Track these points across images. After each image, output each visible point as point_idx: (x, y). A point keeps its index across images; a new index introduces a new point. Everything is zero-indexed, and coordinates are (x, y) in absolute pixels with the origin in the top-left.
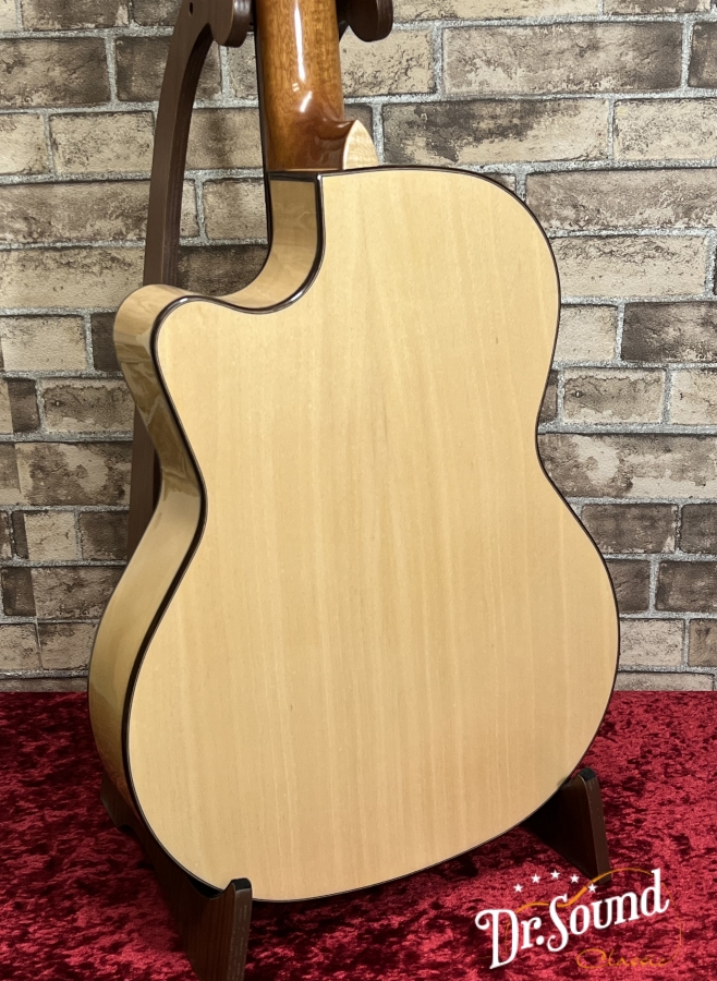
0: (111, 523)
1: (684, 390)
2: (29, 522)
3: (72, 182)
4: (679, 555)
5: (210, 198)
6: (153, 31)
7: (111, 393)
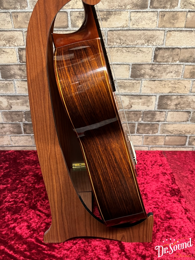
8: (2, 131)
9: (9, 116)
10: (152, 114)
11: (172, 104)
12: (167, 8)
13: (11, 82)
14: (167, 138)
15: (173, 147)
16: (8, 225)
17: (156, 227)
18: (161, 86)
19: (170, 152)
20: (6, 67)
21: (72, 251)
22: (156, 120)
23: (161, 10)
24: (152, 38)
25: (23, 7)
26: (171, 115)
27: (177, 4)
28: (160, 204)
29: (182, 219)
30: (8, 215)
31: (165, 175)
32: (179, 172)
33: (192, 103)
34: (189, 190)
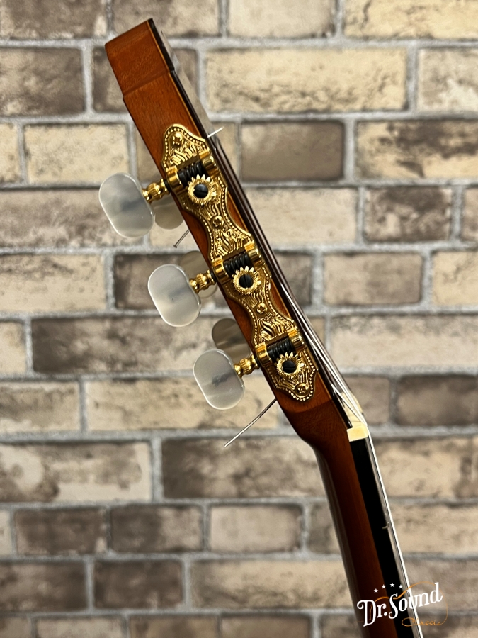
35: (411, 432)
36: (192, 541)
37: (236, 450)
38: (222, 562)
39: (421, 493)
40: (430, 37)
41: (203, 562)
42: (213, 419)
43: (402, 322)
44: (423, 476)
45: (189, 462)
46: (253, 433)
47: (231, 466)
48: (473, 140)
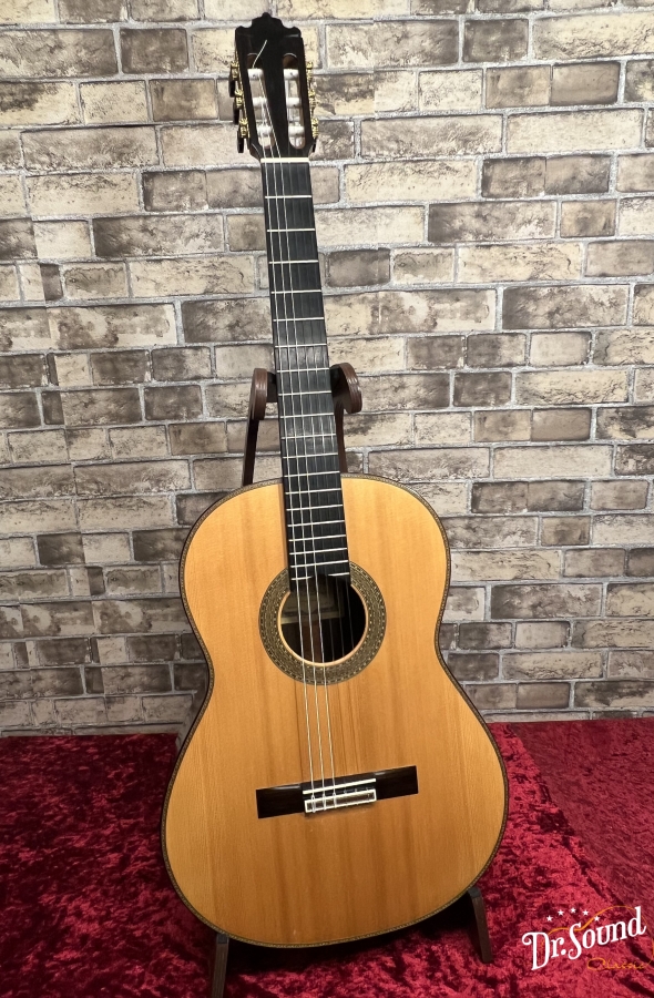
0: (145, 642)
1: (458, 563)
2: (100, 643)
3: (122, 463)
4: (459, 651)
5: (197, 469)
6: (164, 384)
7: (144, 573)
8: (124, 686)
9: (143, 647)
10: (480, 630)
11: (525, 605)
12: (489, 405)
13: (155, 567)
14: (521, 689)
15: (540, 713)
16: (146, 917)
17: (516, 908)
18: (494, 565)
19: (530, 726)
20: (147, 535)
21: (309, 974)
22: (492, 645)
23: (477, 409)
24: (463, 463)
25: (191, 415)
26: (524, 631)
27: (510, 398)
28: (518, 853)
29: (577, 885)
30: (144, 892)
31: (523, 782)
32: (558, 773)
33: (570, 601)
34: (587, 816)
35: (339, 291)
36: (205, 372)
37: (229, 308)
38: (225, 385)
39: (347, 333)
40: (333, 18)
41: (214, 385)
42: (213, 287)
43: (329, 215)
44: (349, 320)
45: (199, 317)
46: (239, 296)
47: (227, 319)
48: (364, 88)
